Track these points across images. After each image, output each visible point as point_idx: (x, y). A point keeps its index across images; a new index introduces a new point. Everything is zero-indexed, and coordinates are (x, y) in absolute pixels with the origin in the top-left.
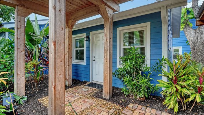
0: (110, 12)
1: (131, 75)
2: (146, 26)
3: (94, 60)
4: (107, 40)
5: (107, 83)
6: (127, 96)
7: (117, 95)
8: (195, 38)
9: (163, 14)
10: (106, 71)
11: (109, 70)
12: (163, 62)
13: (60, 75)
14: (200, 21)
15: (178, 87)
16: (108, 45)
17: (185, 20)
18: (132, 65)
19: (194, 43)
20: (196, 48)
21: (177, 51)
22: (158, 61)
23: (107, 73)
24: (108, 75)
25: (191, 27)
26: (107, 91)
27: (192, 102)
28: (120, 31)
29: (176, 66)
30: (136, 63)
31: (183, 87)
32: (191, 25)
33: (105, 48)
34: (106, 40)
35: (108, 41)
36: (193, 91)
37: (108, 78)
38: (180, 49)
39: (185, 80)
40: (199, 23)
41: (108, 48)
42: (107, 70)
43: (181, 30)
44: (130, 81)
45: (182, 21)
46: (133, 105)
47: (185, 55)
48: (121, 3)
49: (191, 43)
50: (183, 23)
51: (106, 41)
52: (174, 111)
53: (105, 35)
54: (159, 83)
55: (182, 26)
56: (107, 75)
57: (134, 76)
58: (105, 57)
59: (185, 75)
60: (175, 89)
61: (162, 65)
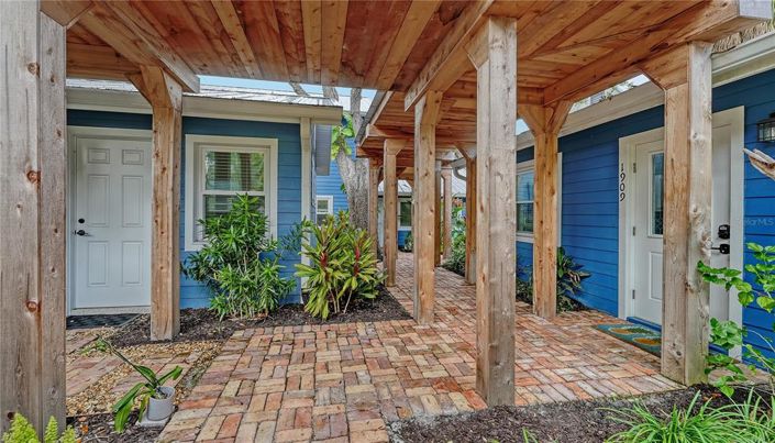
0: (175, 92)
1: (234, 264)
2: (269, 147)
3: (82, 233)
4: (164, 169)
5: (164, 296)
6: (225, 318)
7: (194, 325)
8: (356, 179)
9: (304, 131)
10: (162, 260)
11: (173, 256)
12: (304, 228)
13: (53, 270)
14: (362, 148)
15: (329, 270)
16: (171, 184)
17: (339, 138)
18: (242, 239)
19: (353, 190)
20: (356, 200)
21: (323, 205)
22: (294, 227)
23: (164, 264)
24: (170, 271)
25: (349, 156)
26: (164, 316)
27: (347, 292)
28: (196, 145)
29: (325, 233)
30: (251, 233)
31: (336, 269)
32: (349, 152)
33: (155, 192)
34: (160, 170)
35: (170, 172)
36: (349, 275)
37: (170, 280)
38: (330, 199)
39: (338, 257)
40: (361, 153)
41: (170, 194)
42: (164, 257)
43: (333, 158)
44: (235, 278)
45: (334, 138)
46: (242, 332)
47: (340, 215)
48: (204, 74)
49: (348, 189)
50: (337, 143)
51: (163, 172)
52: (321, 318)
53: (157, 155)
54: (299, 270)
55: (334, 150)
56: (164, 270)
57: (242, 266)
58: (159, 220)
59: (338, 247)
60: (324, 274)
61: (301, 236)
